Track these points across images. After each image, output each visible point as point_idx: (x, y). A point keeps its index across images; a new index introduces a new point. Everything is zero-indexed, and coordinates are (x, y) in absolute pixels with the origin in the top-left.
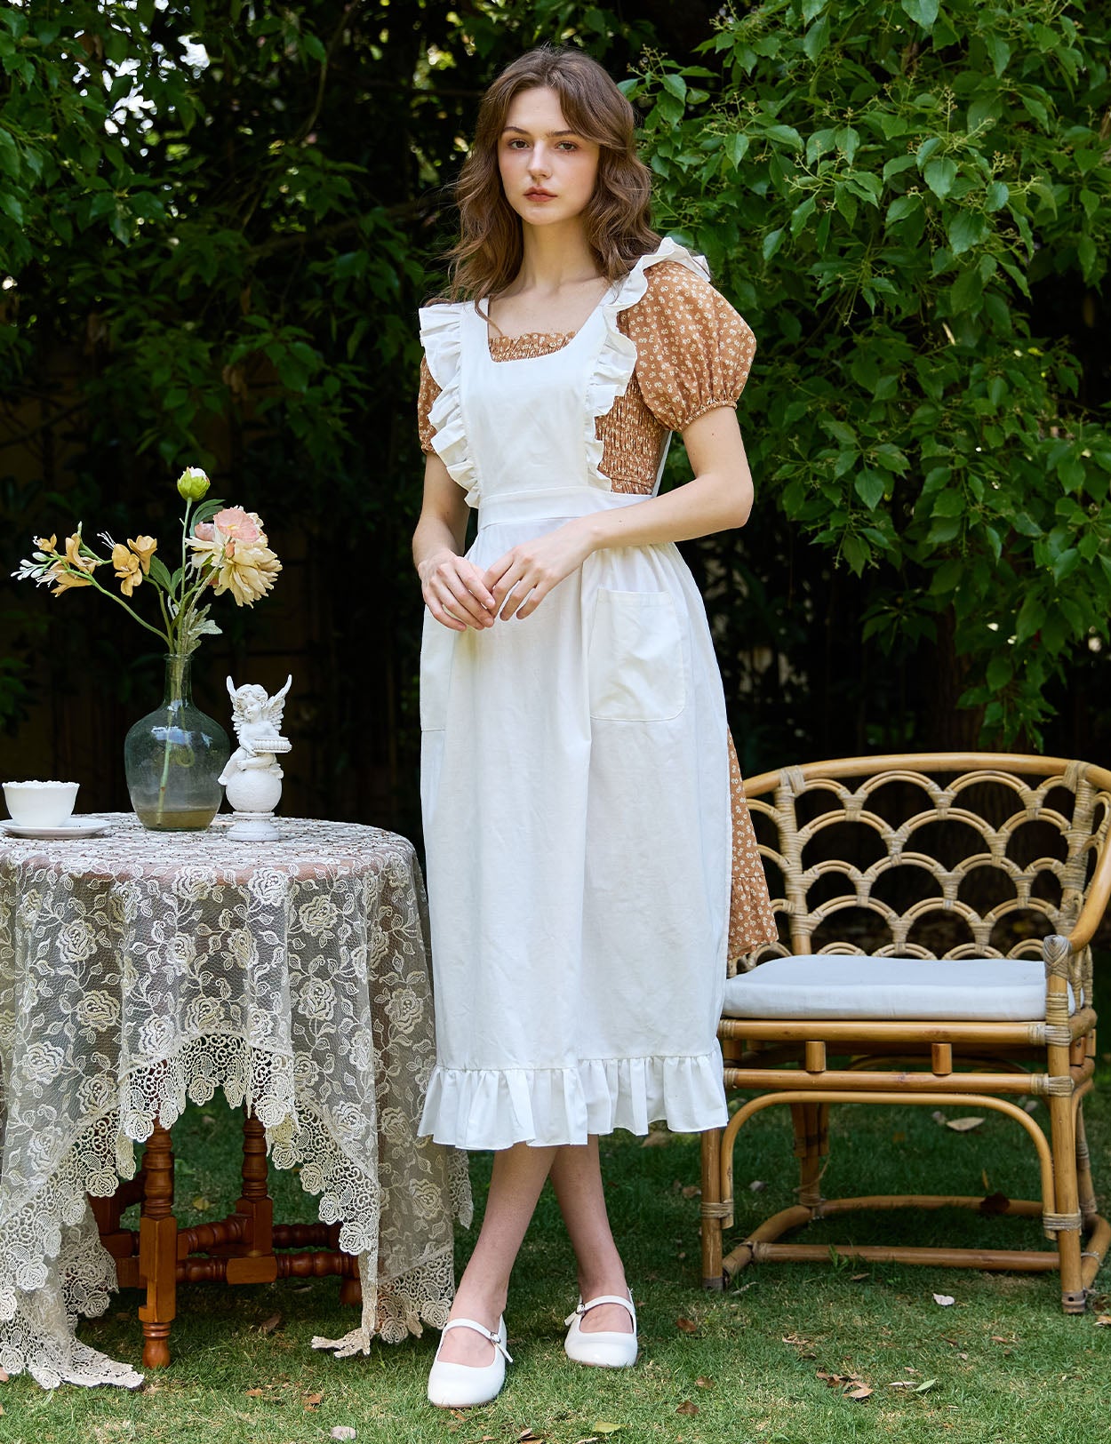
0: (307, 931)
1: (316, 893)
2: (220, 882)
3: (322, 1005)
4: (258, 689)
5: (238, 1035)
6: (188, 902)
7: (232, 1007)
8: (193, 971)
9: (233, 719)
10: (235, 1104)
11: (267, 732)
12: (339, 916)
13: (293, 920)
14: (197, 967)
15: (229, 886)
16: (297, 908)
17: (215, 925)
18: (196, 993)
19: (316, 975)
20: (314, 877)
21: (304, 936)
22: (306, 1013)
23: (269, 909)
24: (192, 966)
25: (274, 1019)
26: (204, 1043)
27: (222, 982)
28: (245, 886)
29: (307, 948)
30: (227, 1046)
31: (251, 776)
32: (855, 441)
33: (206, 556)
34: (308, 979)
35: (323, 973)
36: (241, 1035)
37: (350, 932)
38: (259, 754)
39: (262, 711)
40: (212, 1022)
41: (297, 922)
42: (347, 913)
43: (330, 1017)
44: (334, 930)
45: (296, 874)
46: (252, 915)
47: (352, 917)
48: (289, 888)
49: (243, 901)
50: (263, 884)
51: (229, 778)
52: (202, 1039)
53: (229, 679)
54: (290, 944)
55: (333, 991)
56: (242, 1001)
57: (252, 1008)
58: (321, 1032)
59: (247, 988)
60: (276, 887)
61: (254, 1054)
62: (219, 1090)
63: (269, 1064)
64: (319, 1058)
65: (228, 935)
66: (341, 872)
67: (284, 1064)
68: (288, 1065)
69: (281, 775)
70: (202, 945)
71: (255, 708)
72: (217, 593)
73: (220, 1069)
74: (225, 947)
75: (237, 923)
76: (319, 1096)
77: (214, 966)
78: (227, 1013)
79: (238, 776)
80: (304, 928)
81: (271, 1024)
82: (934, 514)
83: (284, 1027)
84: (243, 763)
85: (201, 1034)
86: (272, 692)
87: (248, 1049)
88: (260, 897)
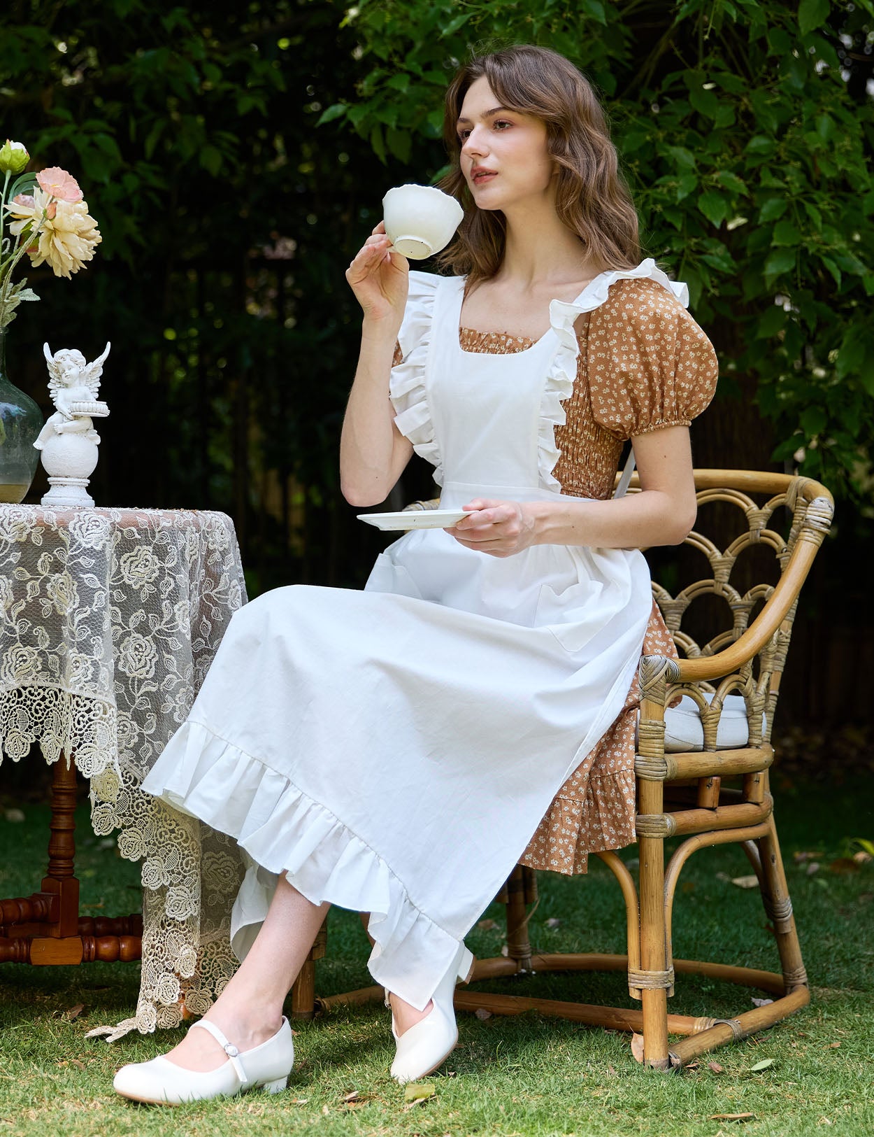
0: (128, 582)
1: (137, 542)
2: (40, 523)
3: (143, 662)
4: (76, 353)
5: (55, 686)
6: (6, 543)
7: (50, 657)
8: (10, 617)
9: (49, 386)
10: (51, 758)
11: (86, 397)
12: (161, 569)
13: (114, 569)
14: (14, 614)
15: (48, 528)
16: (119, 558)
17: (33, 571)
18: (14, 641)
19: (137, 630)
20: (136, 526)
21: (125, 588)
22: (126, 670)
23: (90, 552)
24: (8, 611)
25: (94, 664)
26: (20, 696)
27: (40, 631)
28: (66, 528)
29: (127, 600)
30: (44, 699)
31: (66, 439)
32: (694, 165)
33: (24, 223)
34: (128, 634)
35: (143, 629)
36: (59, 686)
37: (173, 585)
38: (76, 418)
39: (80, 375)
40: (29, 673)
41: (118, 572)
42: (169, 565)
43: (150, 675)
44: (156, 583)
45: (118, 520)
46: (72, 558)
47: (176, 569)
48: (111, 534)
49: (63, 544)
50: (84, 527)
51: (44, 442)
52: (18, 690)
53: (46, 346)
54: (111, 595)
55: (154, 647)
56: (61, 649)
57: (72, 654)
58: (141, 692)
59: (66, 634)
60: (97, 530)
61: (74, 702)
62: (35, 747)
63: (89, 711)
64: (139, 718)
65: (47, 580)
66: (163, 524)
67: (105, 713)
68: (109, 713)
69: (98, 441)
70: (19, 590)
71: (74, 371)
72: (34, 265)
73: (36, 724)
74: (44, 593)
75: (57, 567)
76: (139, 758)
77: (32, 613)
78: (45, 663)
79: (55, 440)
80: (126, 580)
81: (92, 669)
82: (773, 244)
83: (106, 674)
84: (60, 427)
85: (17, 686)
86: (90, 358)
87: (67, 698)
88: (81, 540)
